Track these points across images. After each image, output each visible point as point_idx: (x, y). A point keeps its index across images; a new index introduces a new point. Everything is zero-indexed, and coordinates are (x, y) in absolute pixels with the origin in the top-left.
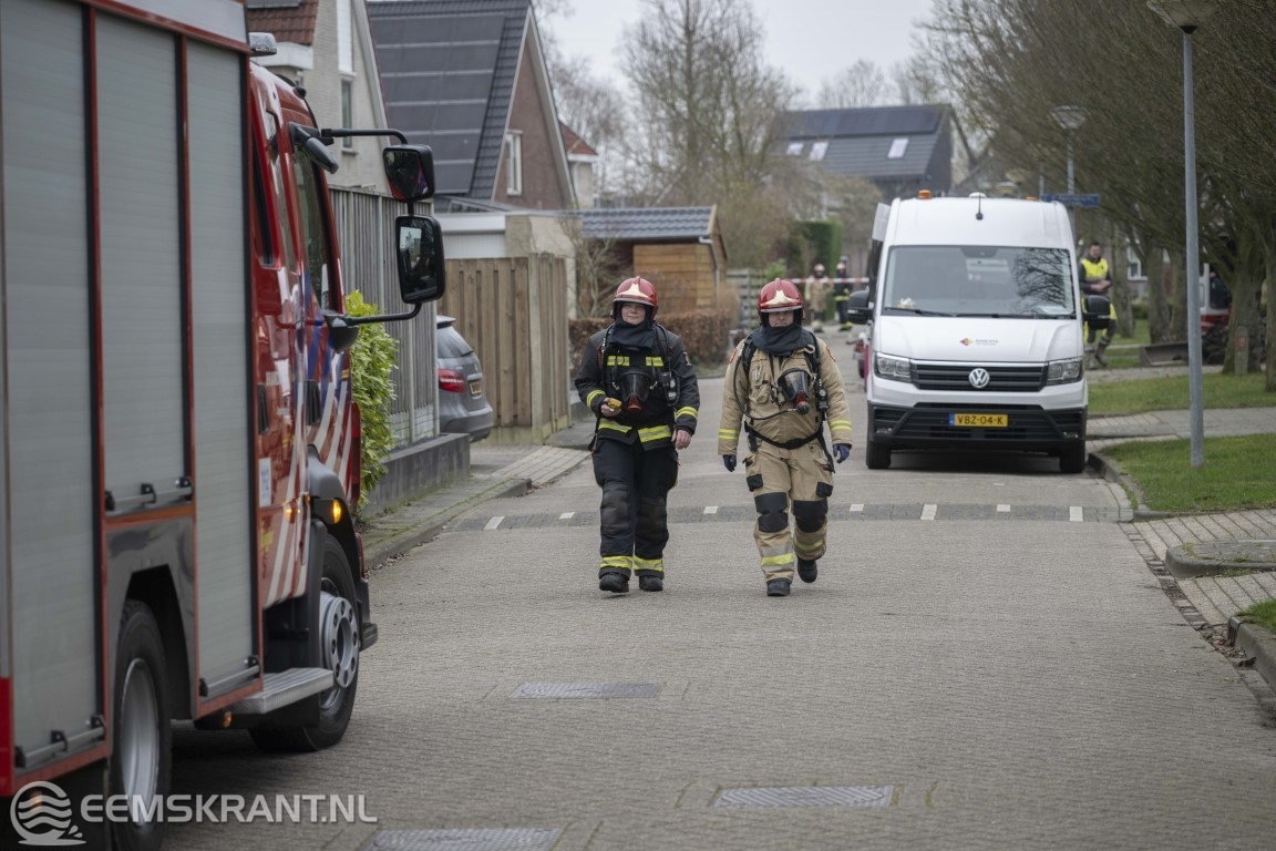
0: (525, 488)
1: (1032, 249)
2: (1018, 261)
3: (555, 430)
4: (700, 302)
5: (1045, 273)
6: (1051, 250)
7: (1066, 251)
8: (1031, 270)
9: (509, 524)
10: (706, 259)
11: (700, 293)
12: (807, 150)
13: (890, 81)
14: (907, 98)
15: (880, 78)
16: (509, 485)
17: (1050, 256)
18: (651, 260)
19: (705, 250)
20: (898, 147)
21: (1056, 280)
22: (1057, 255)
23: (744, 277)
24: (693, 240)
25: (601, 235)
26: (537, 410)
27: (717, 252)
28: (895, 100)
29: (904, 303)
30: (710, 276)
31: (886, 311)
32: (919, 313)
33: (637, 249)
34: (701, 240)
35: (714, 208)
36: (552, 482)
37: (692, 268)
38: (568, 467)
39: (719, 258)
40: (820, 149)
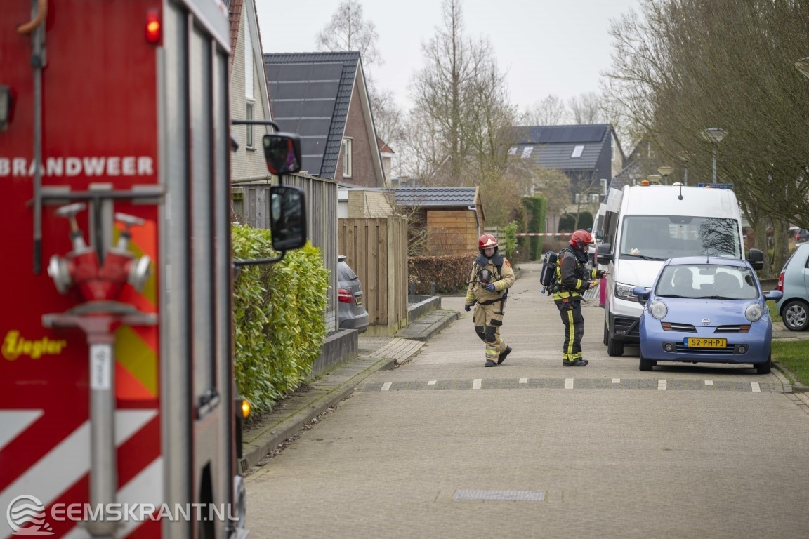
0: (393, 365)
1: (712, 219)
2: (703, 226)
3: (400, 328)
4: (469, 247)
5: (720, 234)
6: (725, 219)
7: (736, 221)
8: (711, 231)
9: (396, 387)
10: (472, 220)
11: (468, 242)
12: (520, 152)
13: (568, 108)
14: (579, 121)
15: (562, 107)
16: (385, 362)
17: (724, 223)
18: (438, 220)
19: (470, 214)
20: (578, 151)
21: (728, 239)
22: (731, 223)
23: (494, 231)
24: (464, 208)
25: (411, 204)
26: (391, 315)
27: (479, 215)
28: (572, 121)
29: (633, 252)
30: (475, 231)
31: (622, 256)
32: (643, 258)
33: (429, 213)
34: (470, 208)
35: (477, 188)
36: (408, 361)
37: (464, 226)
38: (414, 351)
39: (480, 220)
40: (528, 150)
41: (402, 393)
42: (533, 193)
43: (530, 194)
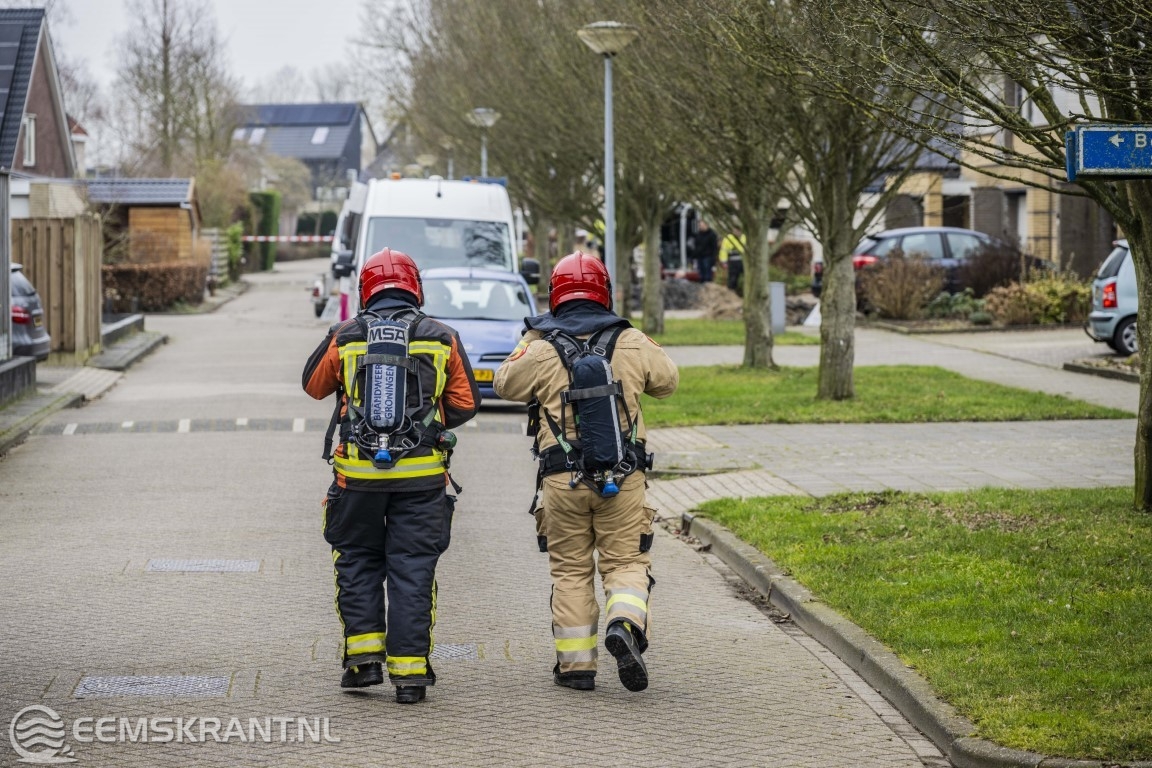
0: (80, 402)
1: (478, 222)
2: (467, 230)
3: (91, 355)
4: (182, 254)
5: (487, 240)
6: (493, 223)
7: (506, 224)
8: (476, 237)
9: (82, 430)
10: (186, 220)
11: (181, 247)
12: (248, 136)
13: (309, 82)
14: (322, 97)
15: (301, 80)
16: (70, 399)
17: (492, 227)
18: (142, 220)
19: (183, 214)
20: (320, 135)
21: (497, 246)
22: (500, 228)
23: (213, 235)
24: (176, 206)
25: (108, 200)
26: (80, 339)
27: (195, 215)
28: (313, 98)
30: (188, 234)
33: (132, 212)
34: (183, 206)
35: (192, 181)
36: (100, 397)
37: (174, 227)
38: (108, 384)
39: (195, 220)
40: (258, 134)
41: (90, 438)
42: (263, 187)
43: (259, 186)
